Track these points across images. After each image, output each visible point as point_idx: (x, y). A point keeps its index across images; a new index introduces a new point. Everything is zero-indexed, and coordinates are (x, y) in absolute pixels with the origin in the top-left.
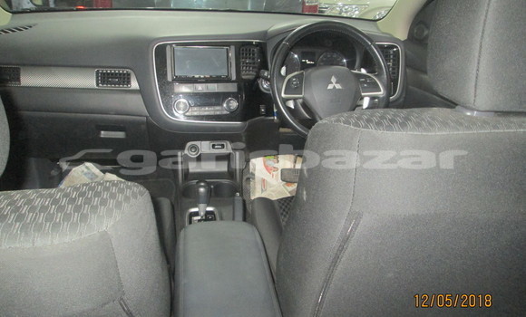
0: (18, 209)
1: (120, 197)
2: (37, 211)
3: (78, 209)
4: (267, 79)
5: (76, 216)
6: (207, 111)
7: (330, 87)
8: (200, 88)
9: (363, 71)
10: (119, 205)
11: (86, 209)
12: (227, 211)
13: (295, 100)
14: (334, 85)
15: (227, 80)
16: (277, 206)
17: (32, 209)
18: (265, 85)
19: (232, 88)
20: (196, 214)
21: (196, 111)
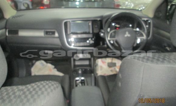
0: (10, 96)
1: (49, 90)
2: (17, 98)
3: (33, 96)
4: (103, 33)
5: (32, 100)
6: (82, 44)
7: (126, 36)
8: (79, 36)
9: (138, 29)
10: (48, 94)
11: (36, 96)
12: (89, 79)
13: (113, 40)
14: (127, 35)
15: (89, 33)
16: (107, 78)
17: (15, 97)
18: (102, 35)
19: (91, 36)
20: (78, 80)
21: (78, 44)
